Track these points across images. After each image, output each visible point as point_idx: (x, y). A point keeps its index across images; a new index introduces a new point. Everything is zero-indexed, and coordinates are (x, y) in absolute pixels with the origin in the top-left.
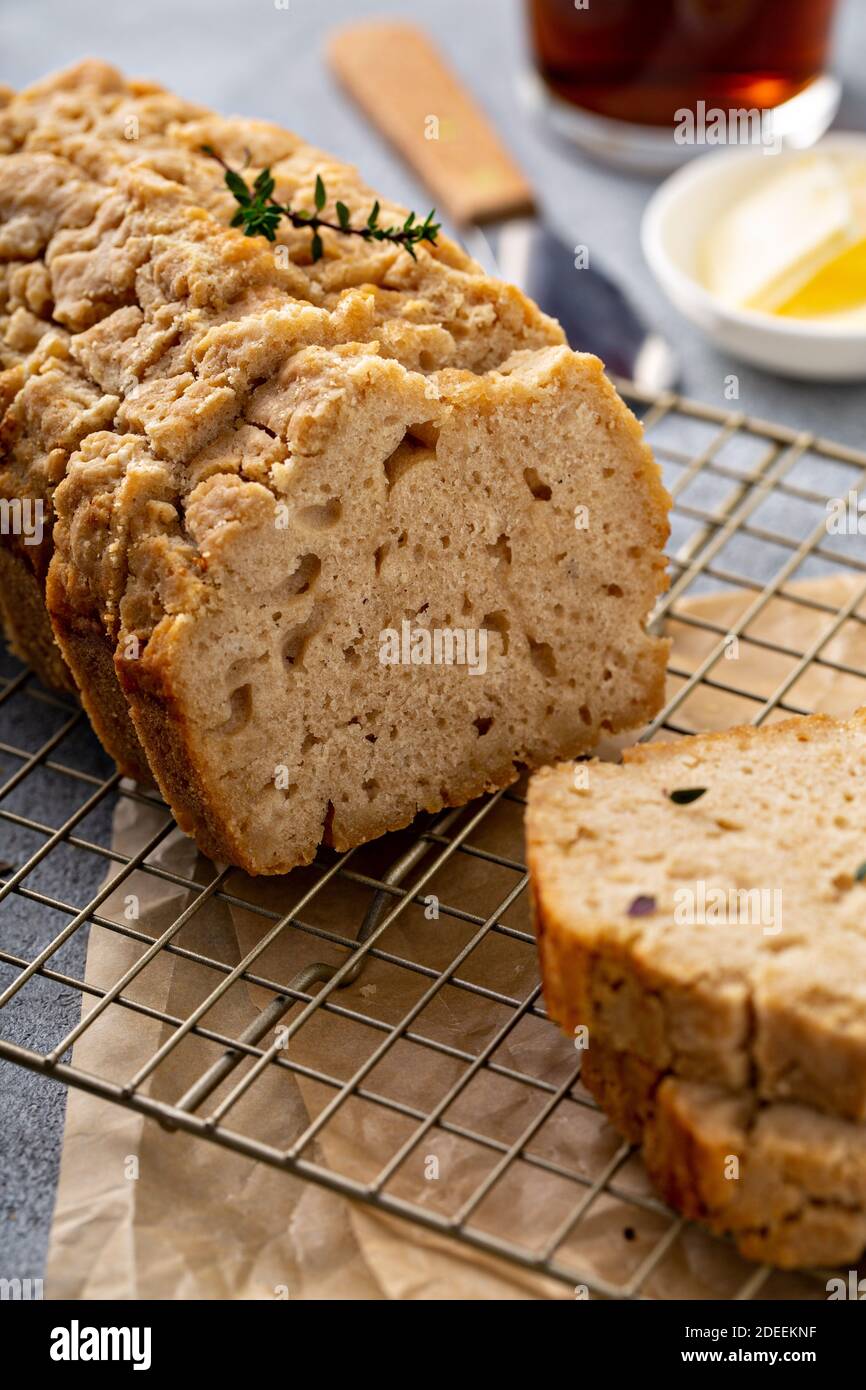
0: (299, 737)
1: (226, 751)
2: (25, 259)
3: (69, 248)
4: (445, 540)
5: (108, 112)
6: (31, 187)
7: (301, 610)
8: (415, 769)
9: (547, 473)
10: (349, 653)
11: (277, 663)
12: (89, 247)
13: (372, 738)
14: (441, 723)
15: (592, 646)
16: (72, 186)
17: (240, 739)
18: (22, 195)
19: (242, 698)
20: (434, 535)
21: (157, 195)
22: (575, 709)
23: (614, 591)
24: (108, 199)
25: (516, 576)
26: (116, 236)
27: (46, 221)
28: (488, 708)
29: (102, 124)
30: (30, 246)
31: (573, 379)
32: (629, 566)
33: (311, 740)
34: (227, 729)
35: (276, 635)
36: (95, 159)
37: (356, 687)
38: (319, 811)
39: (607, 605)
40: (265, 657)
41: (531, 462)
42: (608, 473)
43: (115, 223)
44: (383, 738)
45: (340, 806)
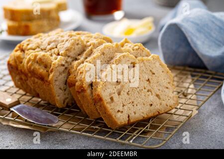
0: (122, 105)
1: (111, 106)
2: (54, 48)
3: (60, 45)
4: (140, 79)
7: (119, 87)
8: (141, 111)
9: (154, 71)
10: (128, 94)
11: (117, 94)
12: (64, 44)
13: (133, 106)
14: (144, 104)
15: (166, 95)
17: (112, 104)
19: (112, 98)
21: (73, 35)
22: (165, 104)
23: (167, 88)
24: (65, 38)
25: (151, 85)
26: (67, 42)
28: (151, 103)
30: (55, 46)
31: (155, 58)
32: (168, 85)
33: (123, 106)
34: (110, 103)
35: (116, 90)
37: (129, 99)
38: (127, 116)
39: (166, 90)
40: (114, 93)
41: (151, 69)
42: (163, 72)
43: (67, 40)
44: (135, 105)
45: (130, 115)
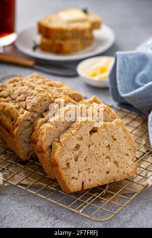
0: (77, 171)
1: (66, 172)
2: (22, 101)
3: (29, 99)
4: (100, 145)
5: (37, 81)
6: (24, 91)
7: (77, 152)
8: (97, 178)
9: (115, 137)
10: (85, 160)
11: (73, 160)
12: (32, 99)
13: (89, 172)
14: (100, 172)
15: (124, 163)
16: (30, 90)
17: (67, 170)
18: (22, 92)
19: (68, 164)
20: (98, 144)
21: (41, 91)
22: (122, 172)
23: (127, 155)
24: (35, 92)
25: (111, 151)
26: (36, 97)
27: (26, 95)
28: (108, 170)
29: (36, 82)
30: (23, 99)
31: (119, 123)
32: (129, 151)
33: (79, 172)
34: (66, 169)
35: (73, 155)
36: (34, 87)
37: (86, 165)
38: (82, 183)
39: (126, 157)
40: (71, 159)
41: (113, 135)
42: (125, 138)
43: (35, 95)
44: (91, 172)
45: (85, 182)
